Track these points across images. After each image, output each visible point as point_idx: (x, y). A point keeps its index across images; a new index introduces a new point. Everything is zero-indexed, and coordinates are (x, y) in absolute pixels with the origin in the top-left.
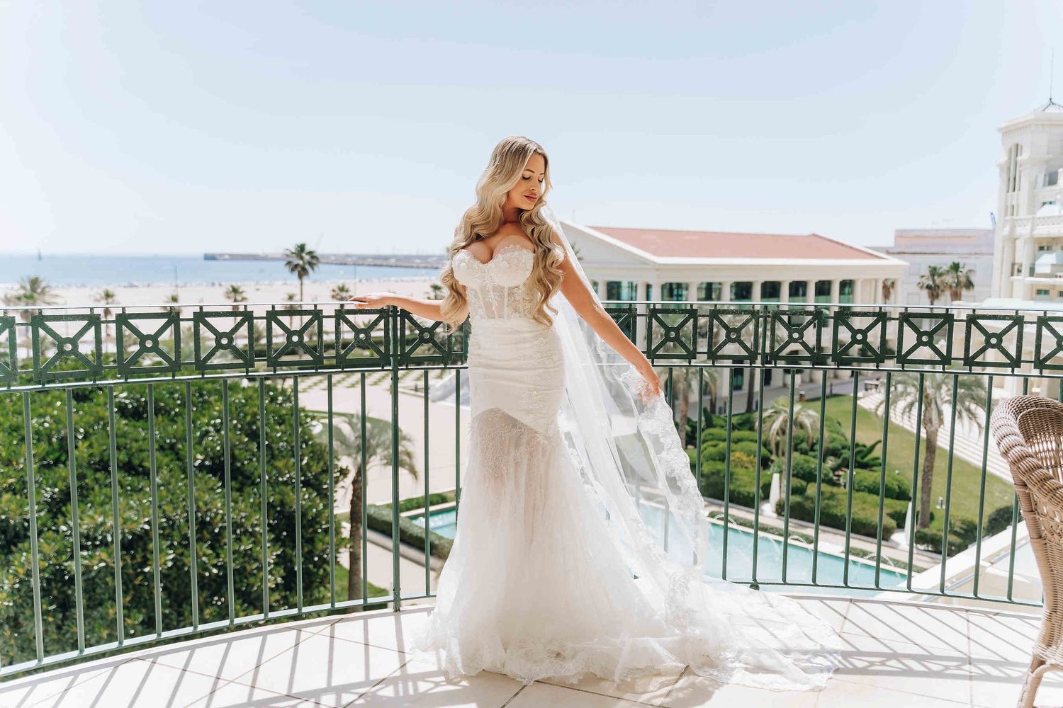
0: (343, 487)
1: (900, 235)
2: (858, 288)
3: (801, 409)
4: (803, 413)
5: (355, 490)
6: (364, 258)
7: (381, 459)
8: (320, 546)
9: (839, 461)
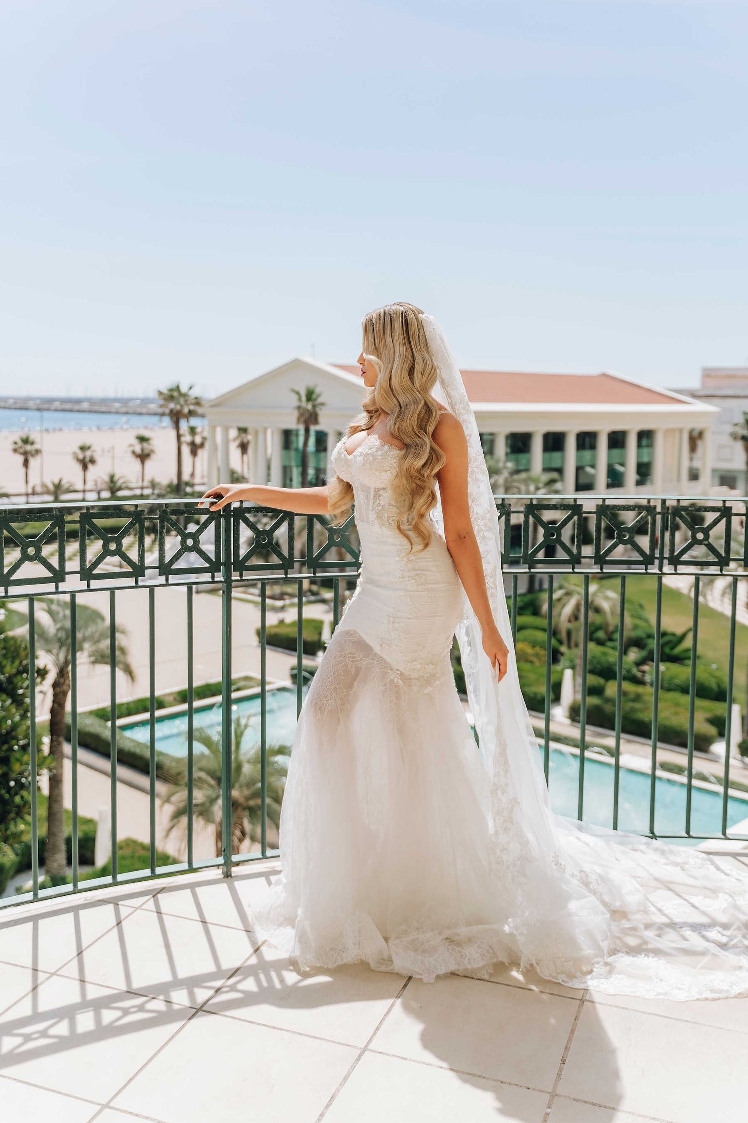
0: (41, 692)
1: (708, 374)
2: (659, 440)
3: (598, 591)
4: (600, 595)
5: (55, 695)
6: (51, 401)
7: (90, 656)
8: (17, 767)
9: (644, 653)
